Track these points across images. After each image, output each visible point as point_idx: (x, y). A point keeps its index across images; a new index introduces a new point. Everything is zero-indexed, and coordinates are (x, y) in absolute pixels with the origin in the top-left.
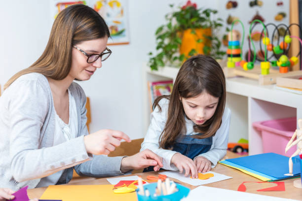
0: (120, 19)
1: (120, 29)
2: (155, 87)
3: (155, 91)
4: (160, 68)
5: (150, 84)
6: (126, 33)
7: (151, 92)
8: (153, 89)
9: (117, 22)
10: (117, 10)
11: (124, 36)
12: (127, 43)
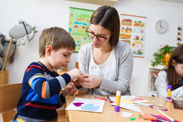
0: (141, 49)
1: (141, 52)
2: (152, 73)
3: (152, 74)
4: (155, 66)
5: (150, 72)
6: (143, 54)
7: (150, 75)
8: (151, 74)
9: (140, 49)
10: (141, 45)
11: (142, 55)
12: (143, 57)
